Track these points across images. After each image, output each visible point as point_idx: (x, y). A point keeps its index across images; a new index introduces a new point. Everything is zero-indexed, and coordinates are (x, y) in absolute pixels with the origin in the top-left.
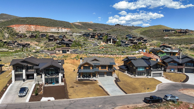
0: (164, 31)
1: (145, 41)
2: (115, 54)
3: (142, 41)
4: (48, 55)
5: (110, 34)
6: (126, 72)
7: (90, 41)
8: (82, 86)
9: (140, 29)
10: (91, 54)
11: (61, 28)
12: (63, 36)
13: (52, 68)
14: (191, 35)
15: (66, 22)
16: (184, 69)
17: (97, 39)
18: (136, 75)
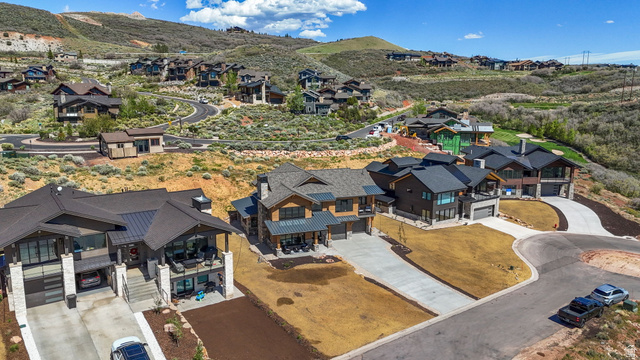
0: (388, 56)
1: (365, 91)
2: (326, 148)
3: (355, 92)
4: (78, 163)
5: (243, 68)
6: (391, 209)
7: (170, 90)
8: (312, 290)
9: (316, 47)
10: (240, 150)
11: (18, 35)
12: (44, 69)
13: (199, 237)
14: (463, 71)
15: (33, 10)
16: (539, 187)
17: (197, 85)
18: (434, 221)
